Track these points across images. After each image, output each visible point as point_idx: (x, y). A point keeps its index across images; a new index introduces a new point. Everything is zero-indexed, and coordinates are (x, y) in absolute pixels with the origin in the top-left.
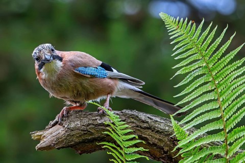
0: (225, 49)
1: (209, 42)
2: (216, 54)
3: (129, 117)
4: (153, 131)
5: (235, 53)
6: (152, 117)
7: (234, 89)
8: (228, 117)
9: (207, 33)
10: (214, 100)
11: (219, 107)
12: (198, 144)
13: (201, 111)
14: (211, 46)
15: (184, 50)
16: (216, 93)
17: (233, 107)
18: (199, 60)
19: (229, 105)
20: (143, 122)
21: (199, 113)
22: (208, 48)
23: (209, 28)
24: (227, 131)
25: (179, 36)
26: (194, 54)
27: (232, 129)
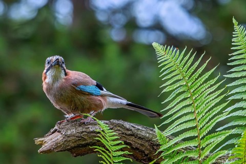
0: (201, 71)
1: (189, 65)
2: (194, 75)
3: (115, 126)
4: (136, 137)
5: (210, 74)
6: (135, 126)
7: (207, 103)
8: (201, 126)
9: (188, 58)
10: (191, 113)
11: (195, 118)
13: (180, 122)
14: (190, 69)
15: (169, 72)
16: (194, 107)
17: (206, 118)
18: (180, 80)
19: (203, 116)
20: (128, 130)
21: (179, 123)
22: (188, 70)
23: (189, 54)
24: (200, 138)
25: (165, 60)
26: (177, 75)
27: (204, 137)
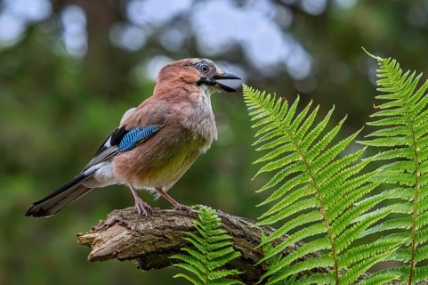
0: (331, 138)
1: (308, 127)
2: (317, 145)
4: (248, 241)
8: (338, 233)
9: (304, 115)
10: (315, 209)
11: (323, 220)
12: (295, 272)
13: (297, 225)
14: (310, 134)
15: (271, 137)
16: (318, 199)
18: (293, 152)
20: (236, 227)
21: (293, 226)
22: (306, 135)
23: (307, 109)
25: (264, 117)
26: (285, 143)
27: (345, 250)
